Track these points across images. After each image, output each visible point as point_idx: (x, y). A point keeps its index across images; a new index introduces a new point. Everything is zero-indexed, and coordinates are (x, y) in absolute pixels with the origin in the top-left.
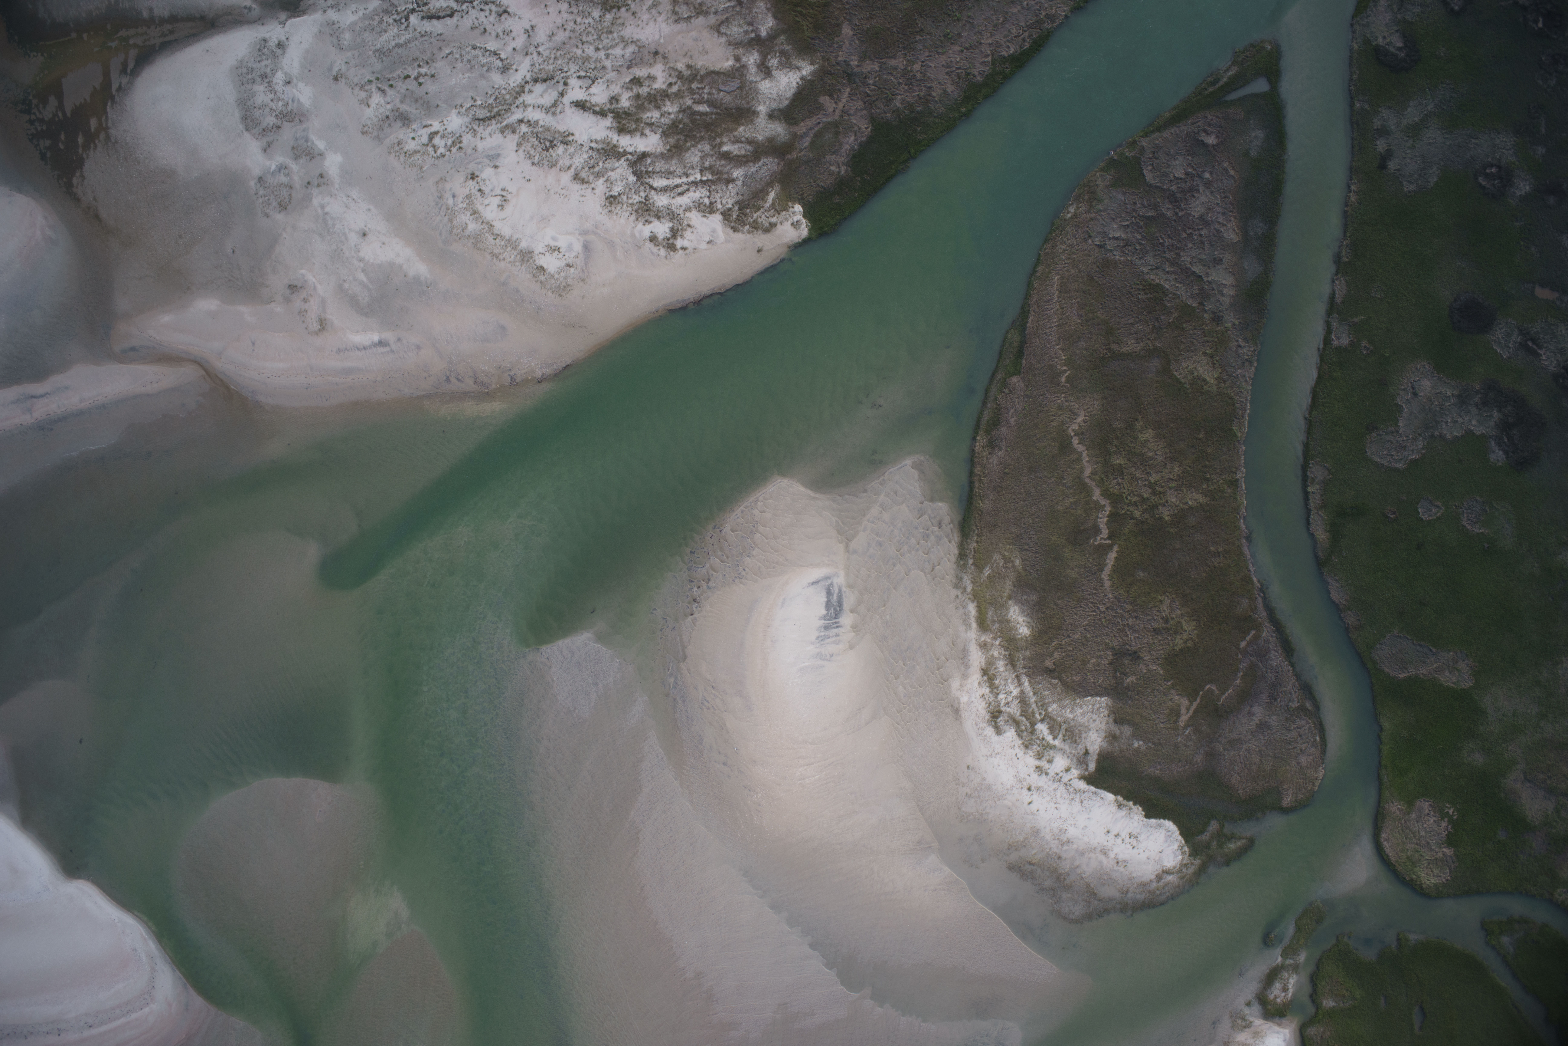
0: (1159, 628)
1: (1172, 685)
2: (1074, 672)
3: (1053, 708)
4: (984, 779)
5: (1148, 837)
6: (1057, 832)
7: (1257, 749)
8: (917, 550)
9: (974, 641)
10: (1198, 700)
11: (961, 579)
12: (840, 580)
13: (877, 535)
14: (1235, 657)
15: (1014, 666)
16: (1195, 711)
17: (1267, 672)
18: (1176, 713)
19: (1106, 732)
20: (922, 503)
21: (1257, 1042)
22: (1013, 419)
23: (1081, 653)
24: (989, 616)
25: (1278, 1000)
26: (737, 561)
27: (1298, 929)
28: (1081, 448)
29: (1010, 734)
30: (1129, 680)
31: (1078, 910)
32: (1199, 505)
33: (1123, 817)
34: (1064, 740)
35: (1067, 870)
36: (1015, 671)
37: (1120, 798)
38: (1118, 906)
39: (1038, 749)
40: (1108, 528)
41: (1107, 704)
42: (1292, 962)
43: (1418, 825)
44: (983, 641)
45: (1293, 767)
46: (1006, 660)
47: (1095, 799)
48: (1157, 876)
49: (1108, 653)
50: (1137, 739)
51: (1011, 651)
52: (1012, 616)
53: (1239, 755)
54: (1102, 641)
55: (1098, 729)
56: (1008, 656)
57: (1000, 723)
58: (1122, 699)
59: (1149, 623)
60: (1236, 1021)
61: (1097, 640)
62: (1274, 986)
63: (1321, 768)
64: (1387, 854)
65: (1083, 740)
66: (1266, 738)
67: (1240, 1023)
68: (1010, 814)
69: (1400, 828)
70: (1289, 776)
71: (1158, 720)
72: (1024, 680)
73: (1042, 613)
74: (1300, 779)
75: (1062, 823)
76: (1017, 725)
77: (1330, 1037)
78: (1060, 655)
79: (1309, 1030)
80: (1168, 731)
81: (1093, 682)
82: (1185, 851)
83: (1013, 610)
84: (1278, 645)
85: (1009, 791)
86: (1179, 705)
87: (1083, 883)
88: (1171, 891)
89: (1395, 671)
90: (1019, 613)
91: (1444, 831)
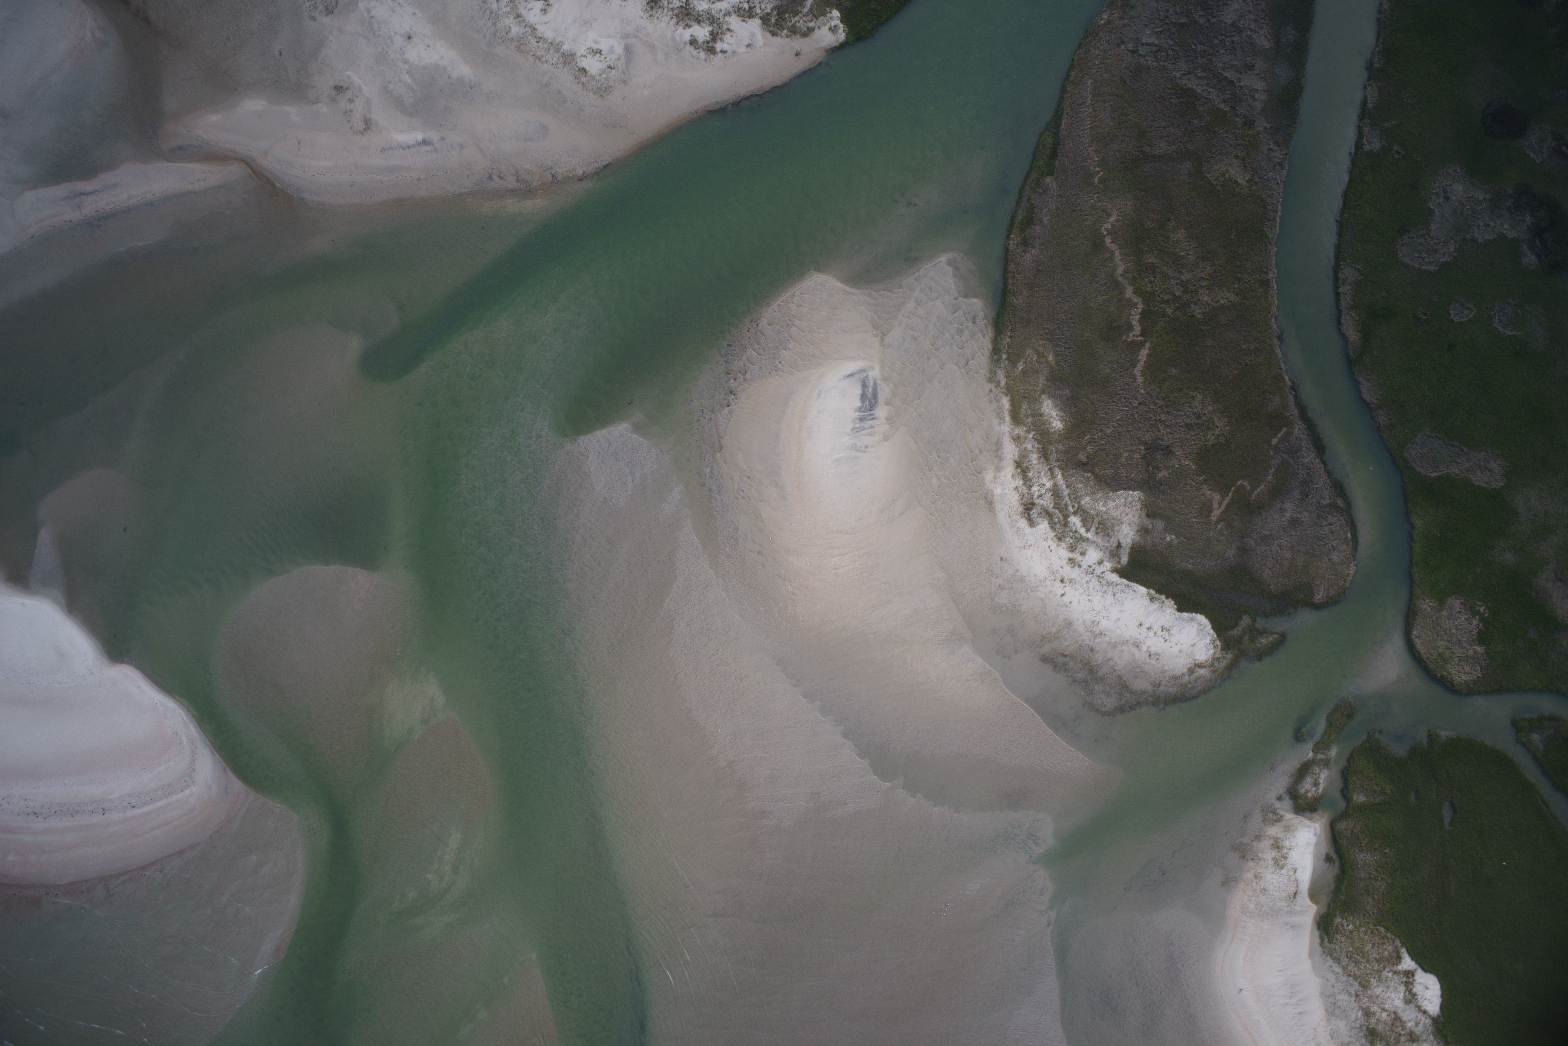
0: (1191, 424)
1: (1204, 479)
2: (1107, 466)
3: (1086, 501)
4: (1017, 571)
5: (1180, 630)
6: (1089, 624)
7: (1289, 545)
8: (952, 345)
9: (1007, 434)
10: (1230, 495)
11: (995, 373)
12: (875, 373)
13: (912, 329)
14: (1267, 453)
15: (1047, 459)
16: (1227, 507)
17: (1298, 469)
18: (1207, 508)
19: (1138, 525)
20: (956, 299)
21: (1288, 836)
22: (1047, 218)
23: (1114, 447)
24: (1022, 410)
25: (1309, 795)
26: (774, 354)
27: (1330, 724)
28: (1113, 247)
29: (1043, 526)
30: (1162, 474)
31: (1110, 703)
32: (1230, 303)
33: (1155, 610)
34: (1097, 533)
35: (1099, 662)
36: (1049, 464)
37: (1152, 592)
38: (1150, 699)
39: (1071, 541)
40: (1141, 325)
41: (1139, 498)
42: (1323, 757)
43: (1449, 623)
44: (1017, 434)
45: (1324, 563)
46: (1039, 453)
47: (1127, 591)
48: (1189, 670)
49: (1141, 447)
50: (1169, 533)
51: (1044, 444)
52: (1045, 410)
53: (1271, 551)
54: (1134, 436)
55: (1130, 522)
56: (1041, 449)
57: (1034, 515)
58: (1155, 494)
59: (1182, 419)
60: (1267, 815)
61: (1130, 435)
62: (1305, 781)
63: (1352, 565)
64: (1418, 651)
65: (1116, 533)
66: (1298, 534)
67: (1271, 818)
68: (1043, 606)
69: (1431, 625)
70: (1321, 572)
71: (1190, 514)
72: (1057, 473)
73: (1075, 407)
74: (1332, 575)
75: (1095, 615)
76: (1050, 517)
77: (1360, 832)
78: (1093, 449)
79: (1339, 825)
80: (1200, 525)
81: (1126, 476)
82: (1217, 645)
83: (1046, 404)
84: (1309, 442)
85: (1042, 583)
86: (1211, 500)
87: (1115, 676)
88: (1203, 685)
89: (1426, 470)
90: (1052, 407)
91: (1476, 629)
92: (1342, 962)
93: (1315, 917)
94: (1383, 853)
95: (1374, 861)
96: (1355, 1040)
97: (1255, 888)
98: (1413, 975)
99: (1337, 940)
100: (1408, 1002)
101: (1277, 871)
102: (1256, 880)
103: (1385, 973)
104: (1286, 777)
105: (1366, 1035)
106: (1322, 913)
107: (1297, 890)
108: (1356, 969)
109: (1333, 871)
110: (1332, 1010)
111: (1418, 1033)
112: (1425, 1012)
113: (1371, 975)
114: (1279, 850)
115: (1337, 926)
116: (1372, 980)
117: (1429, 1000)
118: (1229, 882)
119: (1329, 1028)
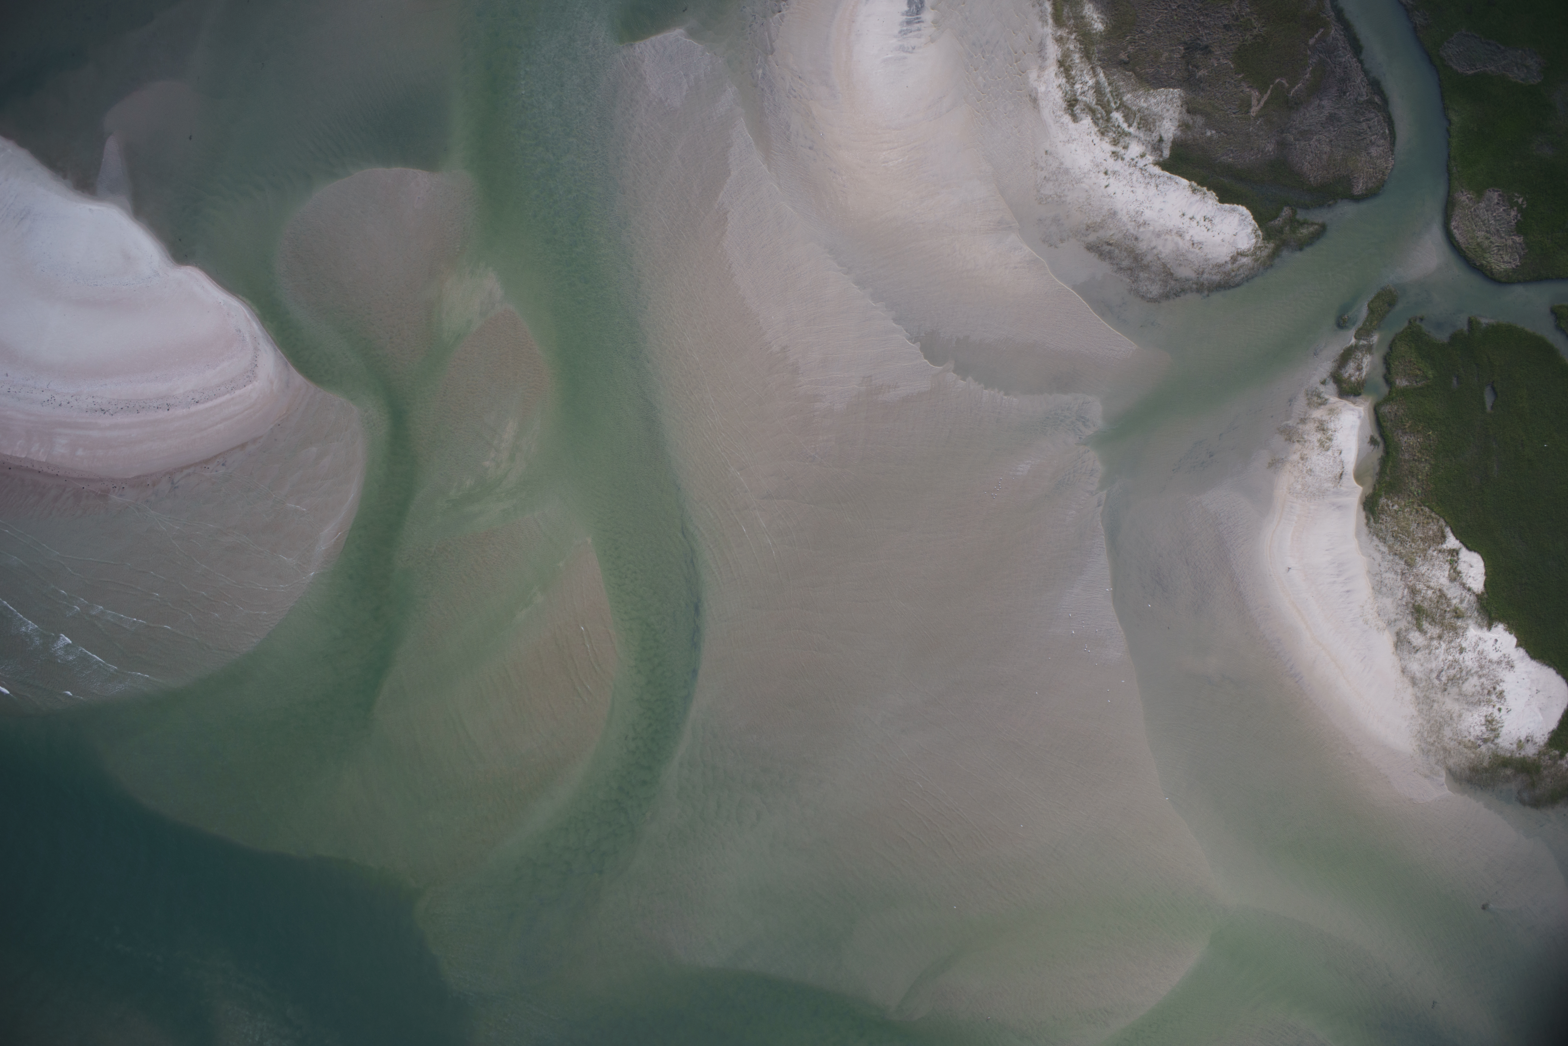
0: (1229, 25)
1: (1243, 77)
2: (1147, 65)
3: (1128, 97)
4: (1062, 164)
5: (1222, 220)
6: (1134, 214)
7: (1328, 140)
9: (1050, 36)
10: (1269, 92)
14: (1304, 52)
15: (1089, 58)
16: (1266, 103)
17: (1335, 67)
18: (1246, 105)
19: (1179, 121)
21: (1332, 419)
23: (1154, 47)
24: (1064, 13)
25: (1353, 379)
27: (1371, 311)
29: (1087, 121)
30: (1201, 73)
31: (1155, 290)
33: (1197, 201)
34: (1139, 128)
35: (1144, 251)
36: (1090, 63)
37: (1194, 184)
38: (1194, 286)
39: (1114, 135)
41: (1179, 95)
42: (1365, 342)
43: (1488, 214)
44: (1059, 36)
45: (1363, 157)
46: (1081, 53)
47: (1170, 183)
48: (1232, 258)
49: (1180, 48)
50: (1209, 129)
51: (1086, 45)
52: (1086, 13)
53: (1310, 145)
54: (1174, 37)
55: (1171, 118)
56: (1083, 50)
57: (1077, 111)
58: (1195, 91)
59: (1220, 21)
60: (1312, 399)
61: (1169, 36)
62: (1348, 366)
63: (1390, 158)
64: (1457, 241)
65: (1157, 129)
66: (1336, 129)
67: (1316, 401)
68: (1088, 197)
69: (1469, 216)
70: (1359, 165)
71: (1230, 110)
72: (1099, 72)
73: (1115, 10)
74: (1371, 168)
75: (1139, 205)
76: (1093, 113)
77: (1404, 415)
78: (1133, 49)
79: (1383, 408)
80: (1240, 121)
81: (1166, 75)
82: (1259, 235)
83: (1088, 8)
84: (1346, 42)
85: (1087, 175)
86: (1250, 96)
87: (1160, 263)
88: (1246, 273)
89: (1463, 68)
90: (1093, 10)
91: (1514, 220)
92: (1388, 542)
93: (1361, 498)
94: (1426, 435)
95: (1418, 444)
96: (1401, 617)
97: (1301, 469)
98: (1457, 554)
99: (1383, 520)
100: (1452, 580)
101: (1323, 453)
102: (1302, 462)
103: (1430, 552)
104: (1329, 362)
105: (1412, 612)
106: (1368, 494)
107: (1343, 472)
108: (1402, 548)
109: (1378, 453)
110: (1379, 588)
111: (1463, 609)
112: (1469, 589)
113: (1417, 553)
114: (1324, 432)
115: (1382, 506)
116: (1418, 558)
117: (1473, 577)
118: (1276, 464)
119: (1377, 605)
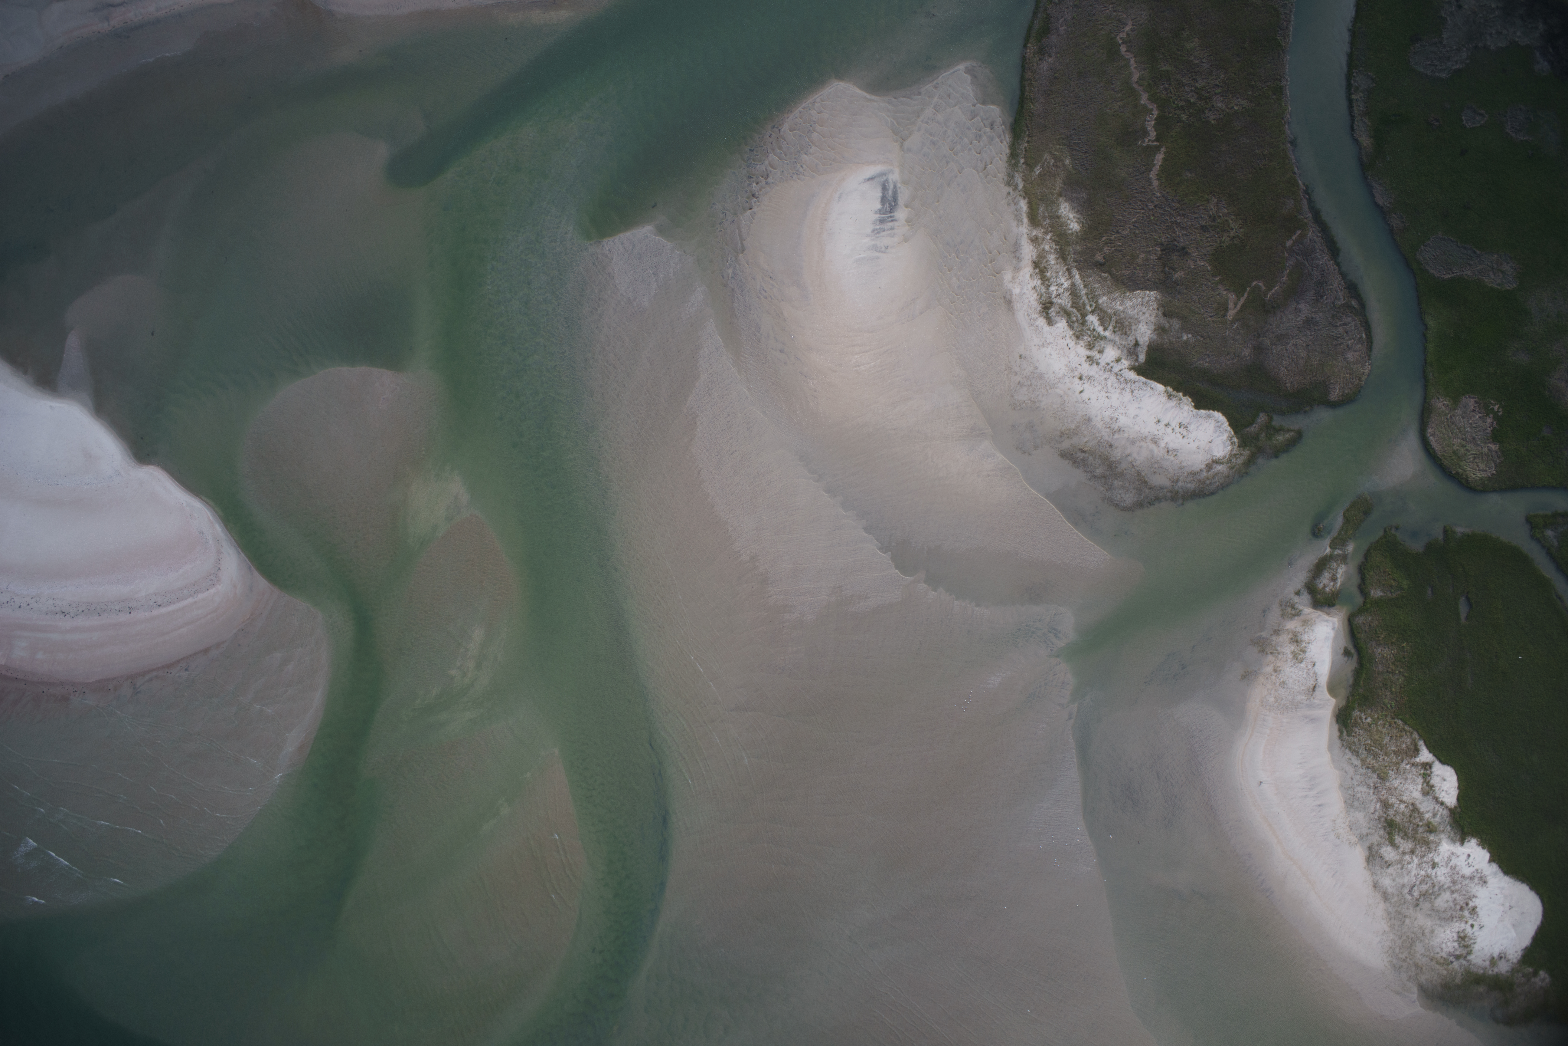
0: (1206, 226)
1: (1220, 280)
3: (1103, 300)
4: (1036, 368)
5: (1197, 427)
6: (1108, 420)
7: (1304, 345)
8: (970, 149)
9: (1025, 236)
10: (1246, 295)
11: (1013, 177)
12: (895, 177)
13: (931, 134)
14: (1281, 254)
15: (1064, 259)
16: (1243, 306)
17: (1312, 270)
18: (1223, 308)
19: (1155, 324)
20: (974, 105)
21: (1306, 630)
22: (1063, 28)
23: (1130, 248)
24: (1040, 212)
25: (1327, 589)
26: (795, 158)
27: (1347, 520)
28: (1128, 55)
29: (1062, 324)
30: (1178, 275)
31: (1129, 498)
32: (1244, 110)
33: (1173, 407)
34: (1114, 332)
35: (1118, 458)
36: (1066, 264)
37: (1170, 389)
38: (1169, 495)
39: (1089, 339)
40: (1156, 130)
41: (1155, 297)
42: (1340, 552)
43: (1464, 421)
44: (1034, 236)
45: (1339, 362)
46: (1057, 254)
47: (1145, 389)
48: (1207, 466)
49: (1157, 249)
50: (1186, 332)
51: (1062, 245)
52: (1062, 212)
53: (1287, 350)
54: (1150, 238)
55: (1147, 321)
56: (1058, 250)
57: (1052, 314)
58: (1171, 293)
59: (1197, 221)
60: (1286, 610)
61: (1146, 237)
62: (1323, 576)
63: (1367, 364)
64: (1433, 449)
65: (1133, 332)
66: (1313, 334)
67: (1290, 612)
68: (1062, 403)
69: (1446, 423)
70: (1336, 371)
71: (1207, 314)
72: (1074, 274)
73: (1091, 209)
74: (1347, 374)
75: (1113, 412)
76: (1068, 316)
77: (1378, 626)
78: (1109, 250)
79: (1357, 619)
80: (1217, 325)
81: (1143, 277)
82: (1234, 442)
83: (1064, 207)
84: (1323, 244)
85: (1061, 380)
86: (1227, 300)
87: (1134, 471)
88: (1221, 481)
89: (1439, 272)
90: (1069, 209)
91: (1490, 427)
92: (1361, 755)
93: (1334, 710)
94: (1401, 647)
95: (1392, 655)
96: (1373, 831)
97: (1274, 681)
98: (1431, 767)
99: (1356, 733)
100: (1425, 793)
101: (1296, 665)
102: (1276, 674)
103: (1403, 765)
104: (1304, 572)
105: (1385, 826)
106: (1341, 706)
107: (1316, 684)
108: (1374, 761)
109: (1352, 664)
110: (1351, 802)
111: (1436, 824)
112: (1442, 803)
113: (1390, 767)
114: (1298, 644)
115: (1355, 719)
116: (1390, 772)
117: (1446, 791)
118: (1249, 676)
119: (1349, 819)
